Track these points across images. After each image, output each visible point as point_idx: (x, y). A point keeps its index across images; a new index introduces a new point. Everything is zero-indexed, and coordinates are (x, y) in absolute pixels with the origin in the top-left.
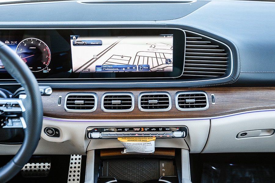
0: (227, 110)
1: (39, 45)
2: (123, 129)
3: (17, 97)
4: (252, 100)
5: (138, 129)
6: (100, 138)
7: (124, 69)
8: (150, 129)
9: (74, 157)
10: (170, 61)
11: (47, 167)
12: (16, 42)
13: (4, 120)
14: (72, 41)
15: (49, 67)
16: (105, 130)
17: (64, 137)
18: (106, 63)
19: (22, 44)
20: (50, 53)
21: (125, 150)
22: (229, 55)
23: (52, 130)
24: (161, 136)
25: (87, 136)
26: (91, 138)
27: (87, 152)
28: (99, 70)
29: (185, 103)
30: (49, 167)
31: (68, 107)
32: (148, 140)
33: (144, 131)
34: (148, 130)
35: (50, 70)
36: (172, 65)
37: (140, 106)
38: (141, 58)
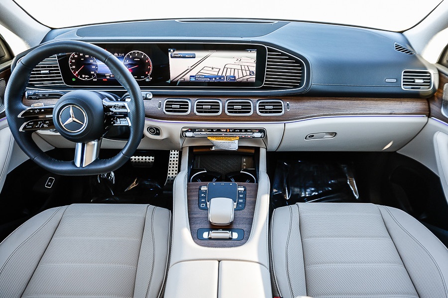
0: (299, 116)
1: (143, 57)
2: (212, 130)
3: (124, 101)
4: (320, 108)
5: (225, 130)
6: (192, 137)
7: (214, 79)
8: (234, 130)
9: (173, 152)
10: (253, 73)
11: (151, 160)
12: (123, 54)
13: (114, 119)
14: (170, 53)
15: (151, 76)
16: (197, 130)
17: (164, 136)
18: (199, 73)
19: (128, 56)
20: (151, 64)
21: (213, 147)
22: (303, 69)
23: (154, 130)
24: (243, 136)
25: (182, 135)
26: (186, 136)
27: (182, 148)
28: (193, 79)
29: (264, 109)
30: (153, 159)
31: (166, 111)
32: (232, 139)
33: (230, 132)
34: (233, 132)
35: (151, 78)
36: (255, 76)
37: (226, 111)
38: (229, 70)
